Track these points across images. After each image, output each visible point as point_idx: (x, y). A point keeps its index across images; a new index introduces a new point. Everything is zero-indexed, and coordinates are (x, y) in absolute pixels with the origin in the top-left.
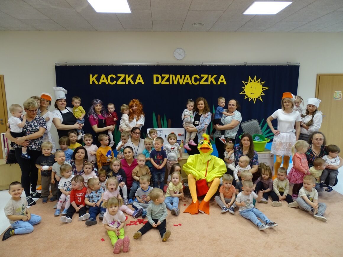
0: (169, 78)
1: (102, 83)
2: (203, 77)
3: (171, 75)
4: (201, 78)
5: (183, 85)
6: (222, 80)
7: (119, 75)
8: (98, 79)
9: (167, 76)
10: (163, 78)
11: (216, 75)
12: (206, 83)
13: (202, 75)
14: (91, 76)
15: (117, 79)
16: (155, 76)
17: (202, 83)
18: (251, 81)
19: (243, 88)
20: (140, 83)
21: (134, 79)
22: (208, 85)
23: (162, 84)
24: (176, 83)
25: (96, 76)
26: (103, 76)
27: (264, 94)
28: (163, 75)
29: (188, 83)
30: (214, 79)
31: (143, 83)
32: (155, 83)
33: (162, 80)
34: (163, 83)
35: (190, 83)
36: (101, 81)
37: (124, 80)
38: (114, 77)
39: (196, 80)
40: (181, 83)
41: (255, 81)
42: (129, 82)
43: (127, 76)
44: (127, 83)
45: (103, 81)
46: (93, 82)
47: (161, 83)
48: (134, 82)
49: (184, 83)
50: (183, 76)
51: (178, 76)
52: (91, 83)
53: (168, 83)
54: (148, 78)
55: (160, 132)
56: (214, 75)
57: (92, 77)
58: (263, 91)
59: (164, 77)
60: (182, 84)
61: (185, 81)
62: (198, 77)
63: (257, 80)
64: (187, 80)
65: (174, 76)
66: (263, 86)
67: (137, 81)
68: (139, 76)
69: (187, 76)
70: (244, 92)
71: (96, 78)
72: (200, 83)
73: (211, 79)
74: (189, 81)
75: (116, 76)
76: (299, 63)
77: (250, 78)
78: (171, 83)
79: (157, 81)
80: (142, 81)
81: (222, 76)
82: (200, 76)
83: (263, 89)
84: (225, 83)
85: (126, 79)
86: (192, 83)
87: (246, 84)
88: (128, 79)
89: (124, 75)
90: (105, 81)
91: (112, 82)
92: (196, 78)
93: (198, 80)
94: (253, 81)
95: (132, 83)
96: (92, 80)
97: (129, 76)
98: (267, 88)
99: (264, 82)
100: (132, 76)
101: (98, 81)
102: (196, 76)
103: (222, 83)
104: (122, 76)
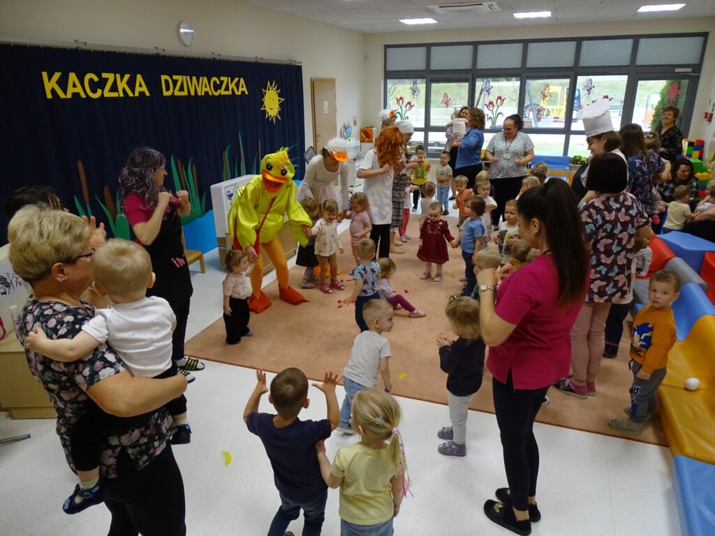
0: (183, 83)
1: (73, 94)
3: (184, 77)
4: (222, 82)
5: (201, 96)
7: (104, 75)
8: (63, 83)
9: (180, 79)
10: (175, 82)
11: (237, 78)
12: (227, 93)
13: (222, 78)
14: (45, 75)
15: (102, 83)
16: (164, 77)
17: (222, 92)
18: (269, 89)
19: (263, 100)
20: (142, 93)
21: (131, 83)
22: (229, 95)
23: (175, 94)
24: (193, 94)
25: (57, 75)
26: (73, 77)
27: (281, 110)
28: (175, 77)
30: (235, 84)
31: (147, 94)
32: (166, 93)
33: (174, 88)
34: (177, 93)
36: (71, 90)
37: (114, 88)
38: (96, 79)
40: (199, 94)
42: (124, 90)
43: (118, 76)
44: (122, 95)
45: (75, 90)
46: (53, 91)
47: (173, 93)
48: (134, 93)
49: (203, 94)
50: (201, 78)
51: (194, 78)
52: (49, 96)
53: (183, 94)
54: (153, 84)
56: (234, 78)
57: (50, 78)
58: (280, 105)
59: (177, 81)
61: (205, 89)
62: (218, 82)
63: (275, 87)
64: (206, 87)
65: (188, 77)
66: (279, 96)
67: (138, 90)
68: (139, 78)
69: (205, 78)
70: (265, 107)
71: (58, 82)
72: (220, 92)
74: (208, 89)
75: (99, 76)
76: (301, 63)
77: (269, 84)
78: (187, 93)
79: (168, 89)
80: (144, 89)
81: (242, 80)
82: (219, 79)
83: (279, 100)
84: (247, 93)
85: (118, 86)
86: (212, 92)
87: (265, 93)
88: (122, 85)
89: (113, 75)
90: (79, 89)
91: (94, 91)
92: (215, 82)
93: (217, 87)
94: (271, 88)
95: (131, 94)
96: (51, 88)
97: (122, 79)
98: (283, 100)
99: (279, 91)
100: (127, 77)
101: (65, 91)
102: (214, 79)
103: (243, 92)
104: (110, 77)
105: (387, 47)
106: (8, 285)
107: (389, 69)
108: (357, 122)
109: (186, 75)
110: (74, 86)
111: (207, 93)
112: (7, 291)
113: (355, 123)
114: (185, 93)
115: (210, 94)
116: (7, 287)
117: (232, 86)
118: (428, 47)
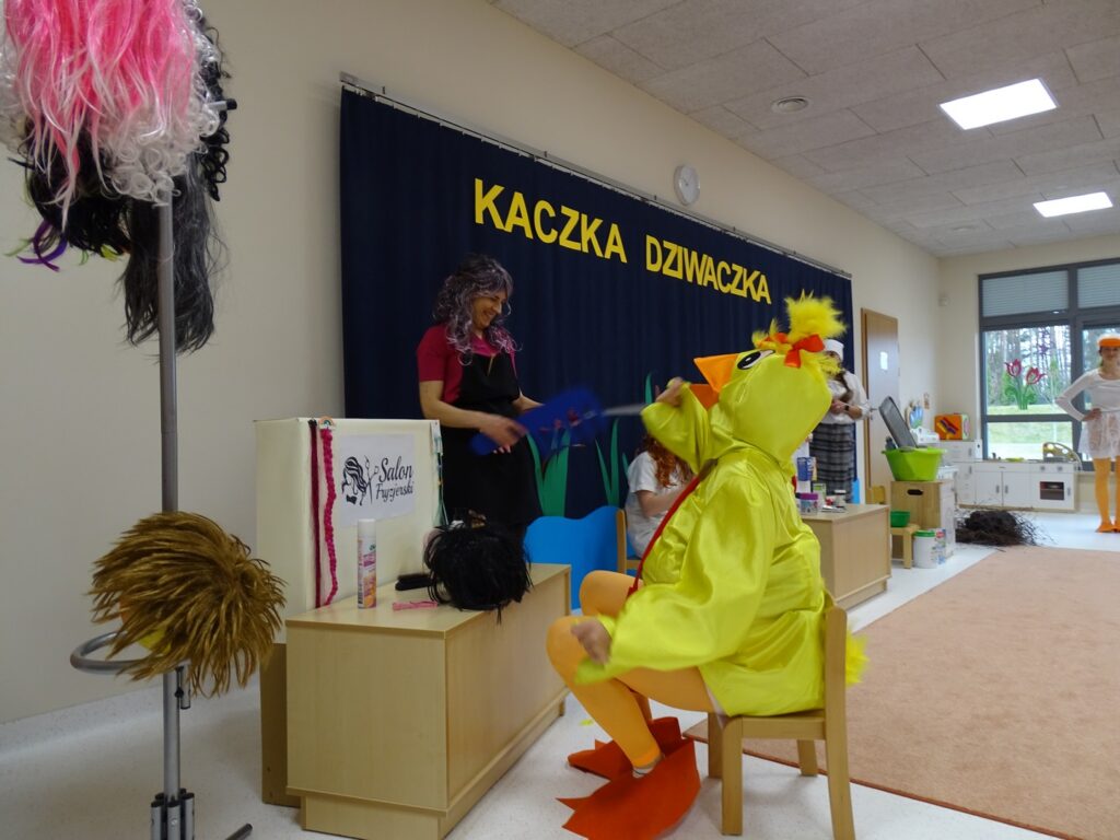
0: (677, 257)
1: (515, 227)
2: (736, 273)
3: (680, 248)
4: (733, 276)
5: (703, 287)
6: (763, 289)
7: (565, 210)
8: (503, 204)
9: (673, 249)
11: (757, 273)
12: (740, 293)
13: (734, 267)
14: (479, 184)
15: (558, 223)
16: (651, 240)
17: (732, 288)
20: (615, 256)
21: (602, 235)
22: (742, 298)
23: (664, 272)
24: (690, 279)
25: (497, 190)
26: (518, 200)
28: (667, 244)
30: (752, 282)
31: (624, 260)
32: (649, 265)
33: (664, 261)
34: (667, 271)
36: (512, 220)
37: (576, 235)
38: (552, 213)
39: (724, 277)
40: (700, 283)
42: (590, 243)
43: (584, 218)
44: (586, 250)
45: (519, 222)
46: (486, 213)
47: (661, 270)
48: (603, 251)
49: (705, 284)
50: (703, 259)
51: (694, 254)
52: (479, 219)
53: (675, 274)
54: (634, 246)
56: (751, 272)
57: (485, 192)
59: (668, 252)
61: (709, 278)
62: (729, 272)
64: (710, 273)
65: (686, 250)
67: (610, 248)
68: (614, 230)
69: (711, 261)
71: (496, 201)
72: (730, 290)
74: (714, 279)
75: (557, 209)
76: (850, 276)
78: (681, 275)
79: (654, 261)
80: (620, 249)
81: (763, 278)
82: (731, 267)
84: (769, 302)
85: (581, 234)
86: (718, 285)
88: (588, 233)
89: (577, 213)
90: (524, 222)
91: (547, 232)
92: (724, 270)
93: (727, 279)
95: (599, 253)
96: (484, 208)
97: (590, 223)
100: (597, 223)
101: (504, 218)
102: (723, 264)
103: (763, 299)
104: (573, 215)
105: (982, 278)
106: (362, 486)
107: (988, 313)
108: (930, 403)
109: (683, 247)
110: (519, 215)
111: (710, 283)
112: (359, 497)
113: (927, 403)
114: (678, 275)
115: (716, 288)
116: (359, 487)
117: (749, 283)
118: (1072, 270)
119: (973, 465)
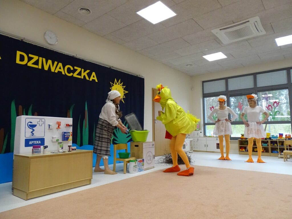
0: (38, 61)
2: (77, 70)
4: (75, 70)
5: (54, 73)
6: (94, 77)
9: (36, 58)
10: (30, 59)
11: (89, 71)
12: (79, 77)
13: (76, 68)
16: (19, 53)
17: (75, 75)
18: (116, 84)
19: (111, 88)
22: (81, 79)
27: (125, 97)
28: (30, 55)
29: (61, 72)
30: (87, 74)
32: (18, 61)
33: (28, 61)
34: (30, 64)
35: (63, 73)
39: (69, 71)
41: (119, 84)
47: (27, 64)
49: (56, 71)
50: (56, 63)
51: (50, 62)
53: (36, 66)
55: (41, 121)
56: (87, 70)
58: (124, 94)
59: (32, 58)
60: (54, 71)
61: (59, 70)
62: (72, 69)
63: (120, 84)
64: (60, 68)
66: (124, 89)
69: (60, 65)
72: (73, 75)
73: (84, 74)
74: (62, 70)
76: (144, 77)
77: (116, 80)
78: (40, 67)
81: (94, 73)
82: (73, 68)
83: (124, 92)
84: (97, 81)
87: (113, 85)
92: (69, 68)
93: (71, 71)
94: (118, 84)
98: (127, 92)
99: (125, 87)
102: (69, 66)
103: (93, 80)
105: (203, 82)
107: (205, 92)
109: (43, 57)
118: (226, 79)
119: (199, 138)
